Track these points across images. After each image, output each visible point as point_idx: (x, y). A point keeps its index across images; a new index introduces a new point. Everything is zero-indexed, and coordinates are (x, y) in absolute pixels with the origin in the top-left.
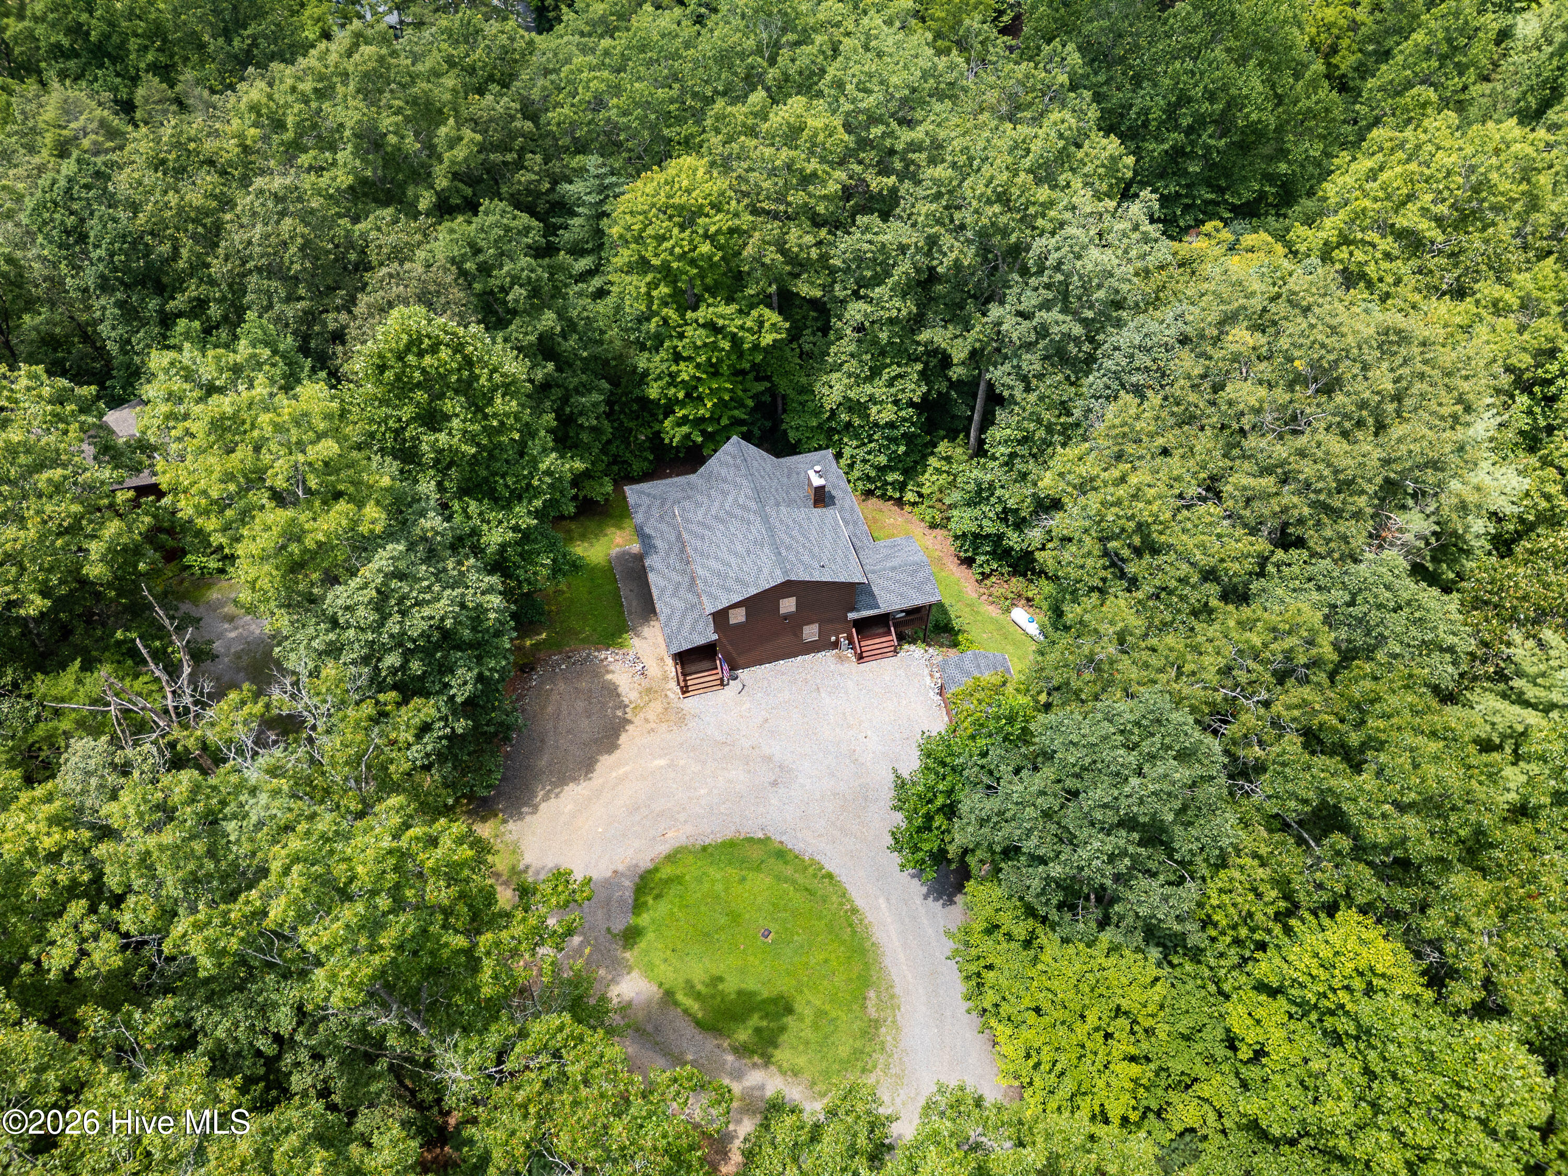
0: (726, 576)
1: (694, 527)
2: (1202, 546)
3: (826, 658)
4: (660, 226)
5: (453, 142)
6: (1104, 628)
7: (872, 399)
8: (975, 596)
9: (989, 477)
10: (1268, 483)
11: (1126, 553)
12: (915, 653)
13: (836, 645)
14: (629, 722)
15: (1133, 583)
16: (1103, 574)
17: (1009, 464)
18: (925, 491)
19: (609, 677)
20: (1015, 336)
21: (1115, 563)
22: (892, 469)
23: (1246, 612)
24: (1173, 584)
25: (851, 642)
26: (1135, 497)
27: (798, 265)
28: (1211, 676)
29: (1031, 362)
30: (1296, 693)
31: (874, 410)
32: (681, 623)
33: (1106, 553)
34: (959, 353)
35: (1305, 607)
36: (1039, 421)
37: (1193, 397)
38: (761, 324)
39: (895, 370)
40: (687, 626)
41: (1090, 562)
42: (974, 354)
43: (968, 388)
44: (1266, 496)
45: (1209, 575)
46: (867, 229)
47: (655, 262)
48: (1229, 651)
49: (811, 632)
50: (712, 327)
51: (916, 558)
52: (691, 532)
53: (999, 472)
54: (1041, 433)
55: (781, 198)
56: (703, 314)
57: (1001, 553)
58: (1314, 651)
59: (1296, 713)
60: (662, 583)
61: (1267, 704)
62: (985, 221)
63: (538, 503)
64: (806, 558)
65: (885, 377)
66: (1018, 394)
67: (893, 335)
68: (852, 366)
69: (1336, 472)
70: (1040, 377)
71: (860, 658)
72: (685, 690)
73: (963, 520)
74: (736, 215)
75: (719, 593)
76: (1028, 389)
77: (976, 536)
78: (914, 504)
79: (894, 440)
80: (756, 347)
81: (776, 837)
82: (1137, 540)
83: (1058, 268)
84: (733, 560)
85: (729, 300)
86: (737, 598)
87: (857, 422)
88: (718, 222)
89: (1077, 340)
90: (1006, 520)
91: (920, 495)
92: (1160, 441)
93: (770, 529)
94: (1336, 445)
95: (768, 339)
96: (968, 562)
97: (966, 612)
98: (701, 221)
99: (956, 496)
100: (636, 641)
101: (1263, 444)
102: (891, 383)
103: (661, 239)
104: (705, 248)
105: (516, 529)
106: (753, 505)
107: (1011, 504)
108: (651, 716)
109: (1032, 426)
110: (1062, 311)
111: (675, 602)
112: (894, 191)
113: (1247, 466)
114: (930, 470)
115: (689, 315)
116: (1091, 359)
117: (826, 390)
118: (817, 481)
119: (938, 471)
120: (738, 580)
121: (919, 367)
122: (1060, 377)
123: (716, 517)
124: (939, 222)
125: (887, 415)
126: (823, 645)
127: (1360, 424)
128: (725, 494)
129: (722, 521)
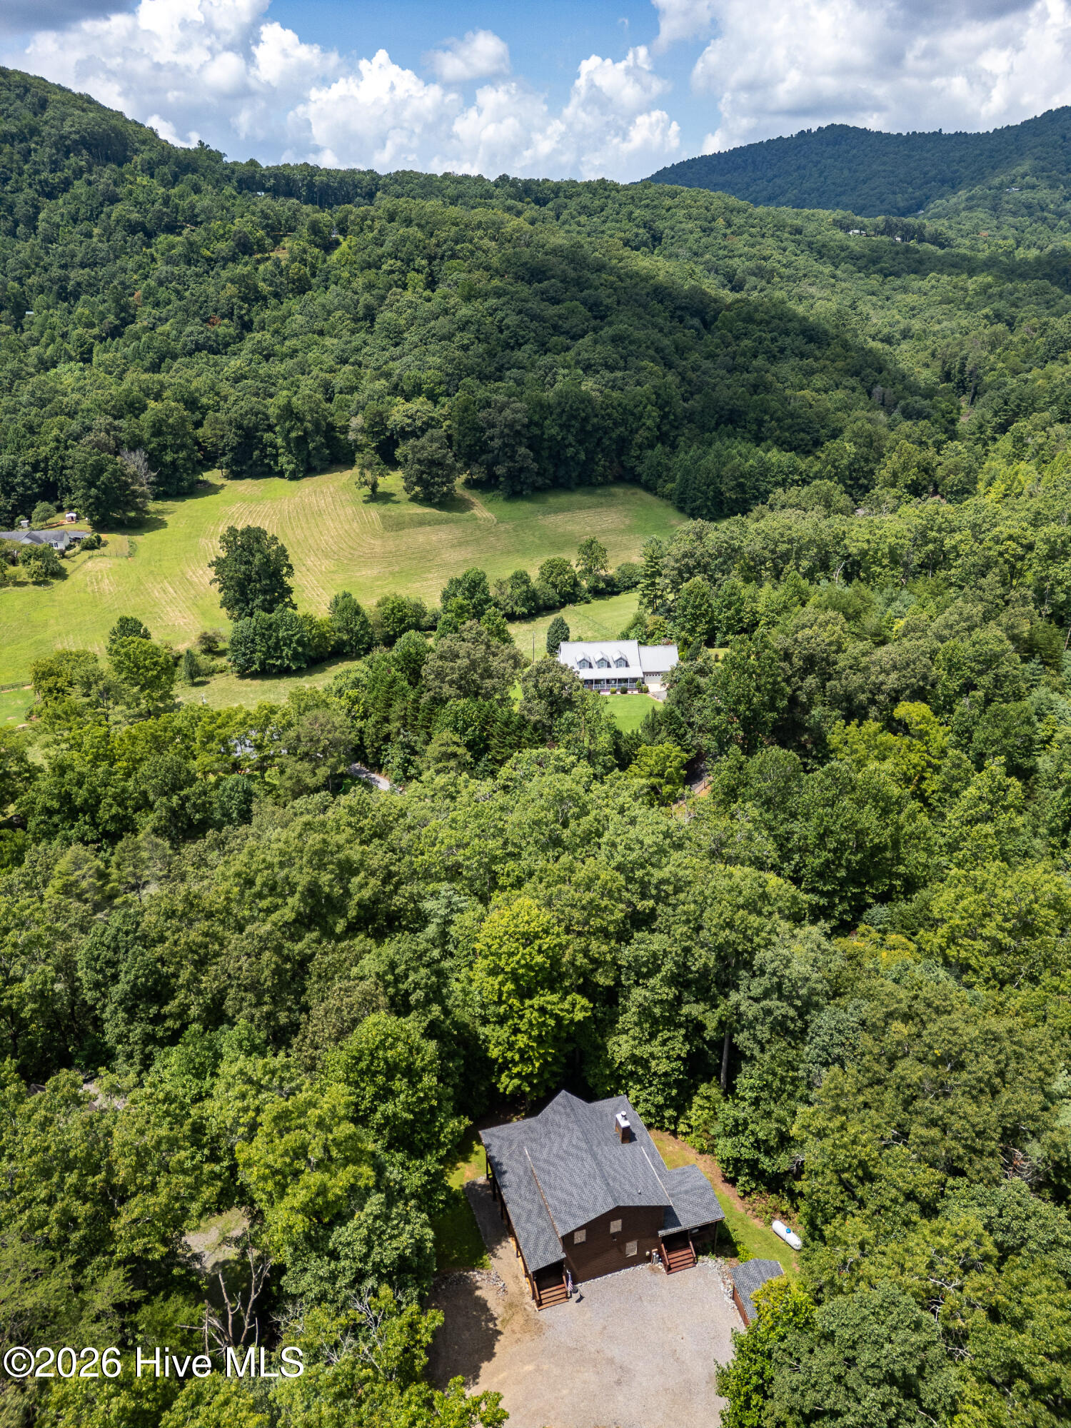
0: (571, 1205)
1: (541, 1164)
2: (901, 1175)
3: (643, 1269)
4: (510, 946)
5: (362, 886)
6: (850, 1240)
7: (652, 1055)
8: (742, 1211)
9: (743, 1115)
10: (935, 1133)
11: (854, 1181)
12: (710, 1263)
13: (649, 1259)
14: (500, 1333)
15: (862, 1204)
16: (842, 1197)
17: (756, 1102)
18: (693, 1123)
19: (478, 1293)
20: (750, 1014)
21: (847, 1187)
22: (668, 1107)
23: (937, 1223)
24: (888, 1203)
25: (661, 1256)
26: (854, 1142)
27: (597, 963)
28: (922, 1269)
29: (763, 1032)
30: (976, 1279)
31: (653, 1063)
32: (536, 1245)
33: (841, 1181)
34: (711, 1022)
35: (972, 1219)
36: (774, 1074)
37: (876, 1067)
38: (574, 1005)
39: (666, 1034)
40: (541, 1247)
41: (832, 1189)
42: (721, 1024)
43: (716, 1045)
44: (933, 1142)
45: (910, 1196)
46: (642, 942)
47: (508, 969)
48: (931, 1251)
49: (632, 1249)
50: (542, 1010)
51: (701, 1183)
52: (539, 1168)
53: (750, 1110)
54: (777, 1084)
55: (586, 923)
56: (537, 1001)
57: (757, 1173)
58: (982, 1250)
59: (980, 1294)
60: (517, 1210)
61: (961, 1289)
62: (721, 940)
63: (443, 1152)
64: (627, 1187)
65: (659, 1039)
66: (757, 1053)
67: (664, 1010)
68: (635, 1031)
69: (973, 1126)
70: (769, 1042)
71: (669, 1269)
72: (540, 1304)
73: (726, 1147)
74: (558, 935)
75: (567, 1218)
76: (763, 1050)
77: (737, 1160)
78: (686, 1134)
79: (667, 1085)
80: (572, 1020)
82: (860, 1173)
83: (774, 974)
84: (575, 1191)
85: (553, 991)
86: (582, 1222)
87: (641, 1071)
88: (547, 942)
89: (792, 1019)
90: (758, 1149)
91: (690, 1126)
92: (861, 1099)
93: (599, 1164)
94: (970, 1109)
95: (579, 1016)
96: (733, 1182)
97: (739, 1226)
98: (538, 942)
99: (717, 1128)
100: (493, 1261)
101: (927, 1104)
102: (664, 1043)
103: (511, 954)
104: (539, 959)
105: (427, 1173)
106: (584, 1145)
107: (761, 1135)
108: (517, 1328)
109: (770, 1078)
110: (779, 999)
111: (529, 1226)
112: (653, 910)
113: (920, 1119)
114: (695, 1107)
115: (528, 1002)
116: (804, 1031)
117: (616, 1048)
118: (624, 1124)
119: (702, 1108)
120: (580, 1207)
121: (683, 1031)
122: (784, 1044)
123: (557, 1156)
124: (690, 938)
125: (663, 1067)
126: (642, 1259)
127: (981, 1091)
128: (562, 1136)
129: (562, 1159)
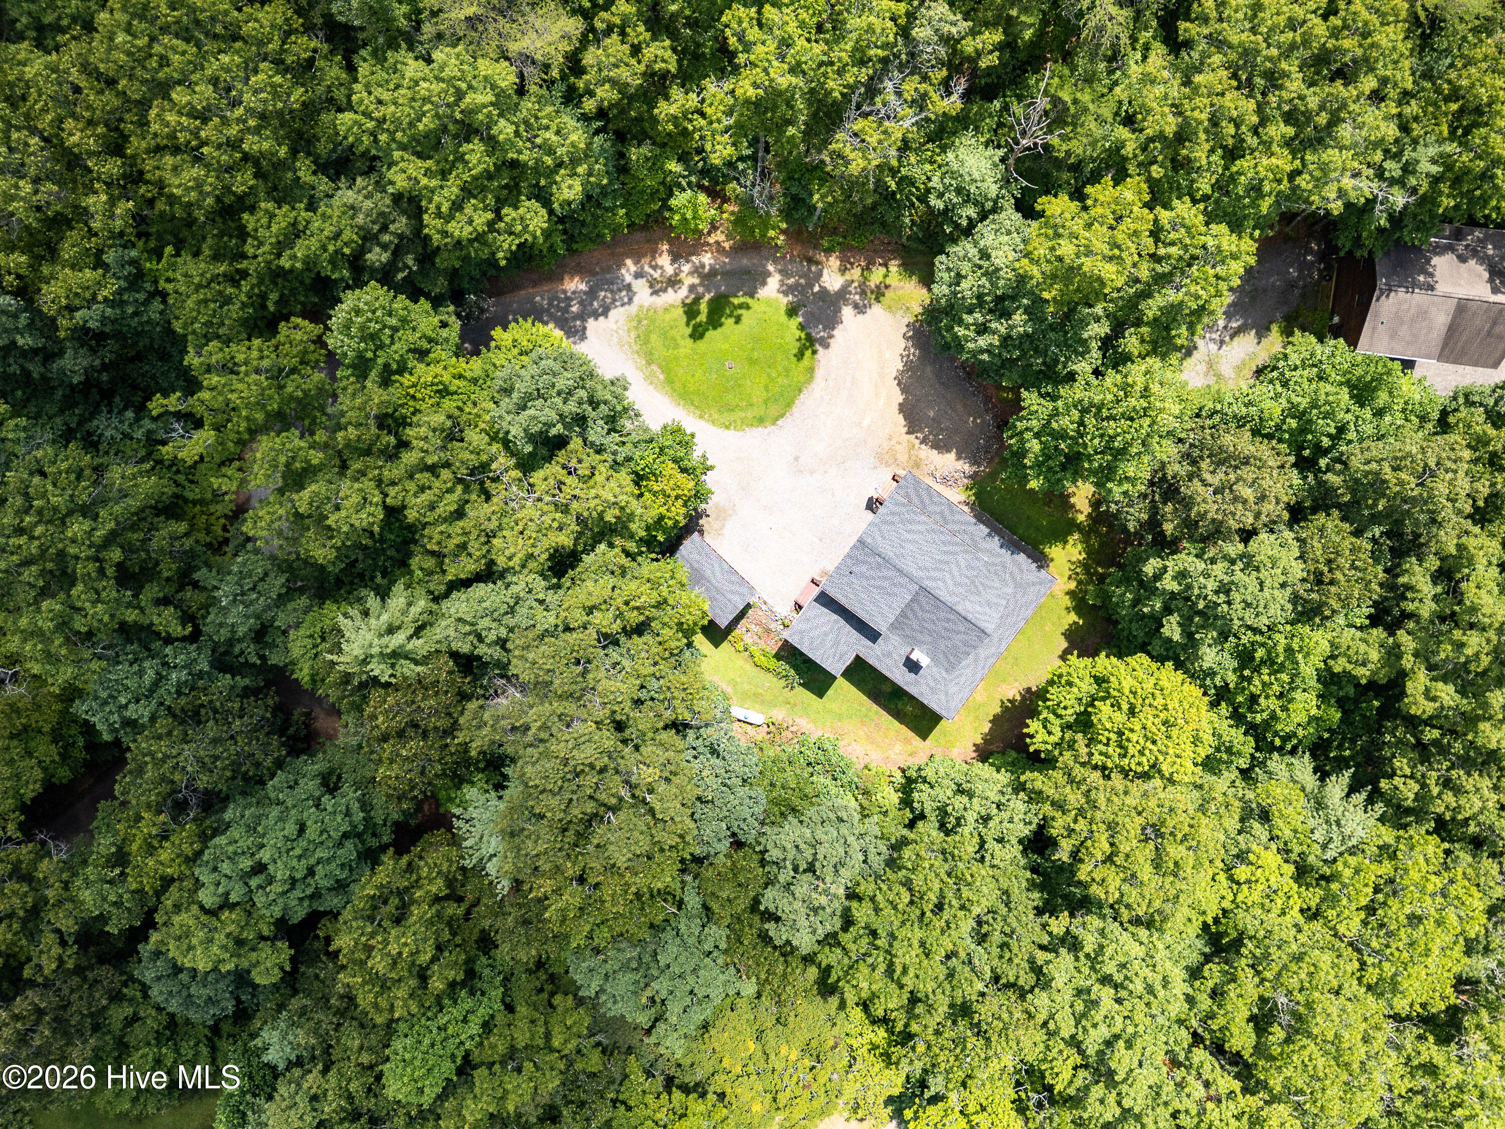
64: (864, 568)
75: (897, 509)
81: (771, 428)
84: (908, 536)
108: (899, 448)
120: (893, 523)
